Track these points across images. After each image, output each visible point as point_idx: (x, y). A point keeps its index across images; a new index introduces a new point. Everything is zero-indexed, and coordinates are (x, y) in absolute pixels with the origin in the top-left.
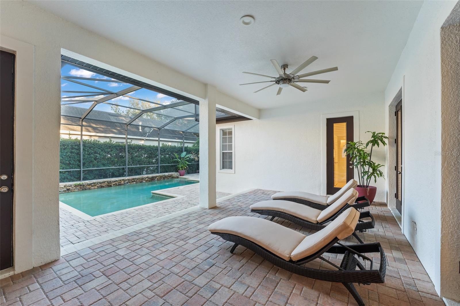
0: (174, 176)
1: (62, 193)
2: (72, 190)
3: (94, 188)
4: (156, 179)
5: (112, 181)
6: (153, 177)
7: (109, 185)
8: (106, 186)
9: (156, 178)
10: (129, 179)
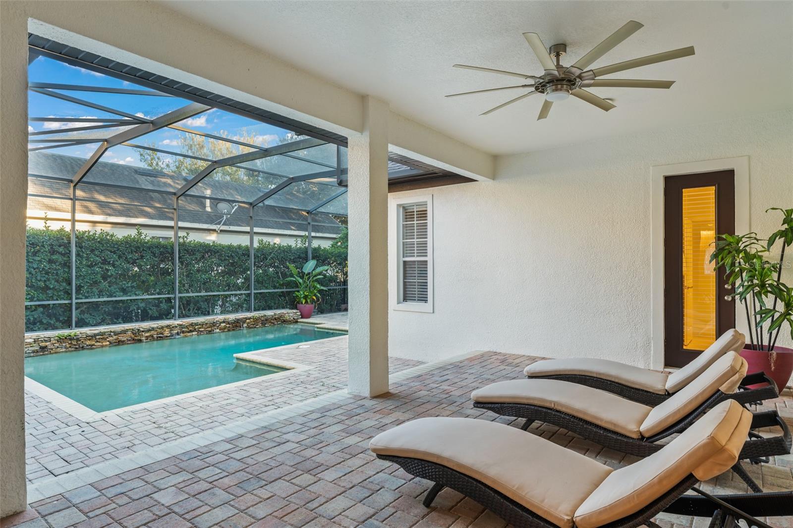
0: (287, 317)
1: (31, 357)
2: (52, 349)
3: (102, 346)
4: (245, 325)
5: (142, 329)
6: (238, 320)
7: (136, 338)
8: (130, 340)
9: (244, 322)
10: (181, 325)
